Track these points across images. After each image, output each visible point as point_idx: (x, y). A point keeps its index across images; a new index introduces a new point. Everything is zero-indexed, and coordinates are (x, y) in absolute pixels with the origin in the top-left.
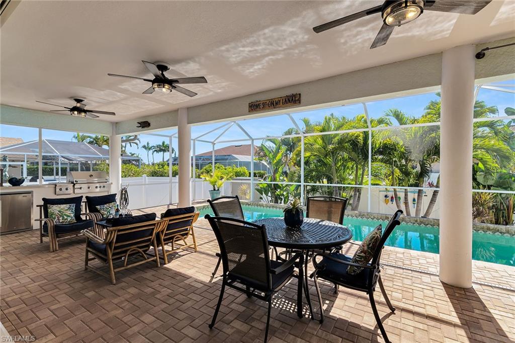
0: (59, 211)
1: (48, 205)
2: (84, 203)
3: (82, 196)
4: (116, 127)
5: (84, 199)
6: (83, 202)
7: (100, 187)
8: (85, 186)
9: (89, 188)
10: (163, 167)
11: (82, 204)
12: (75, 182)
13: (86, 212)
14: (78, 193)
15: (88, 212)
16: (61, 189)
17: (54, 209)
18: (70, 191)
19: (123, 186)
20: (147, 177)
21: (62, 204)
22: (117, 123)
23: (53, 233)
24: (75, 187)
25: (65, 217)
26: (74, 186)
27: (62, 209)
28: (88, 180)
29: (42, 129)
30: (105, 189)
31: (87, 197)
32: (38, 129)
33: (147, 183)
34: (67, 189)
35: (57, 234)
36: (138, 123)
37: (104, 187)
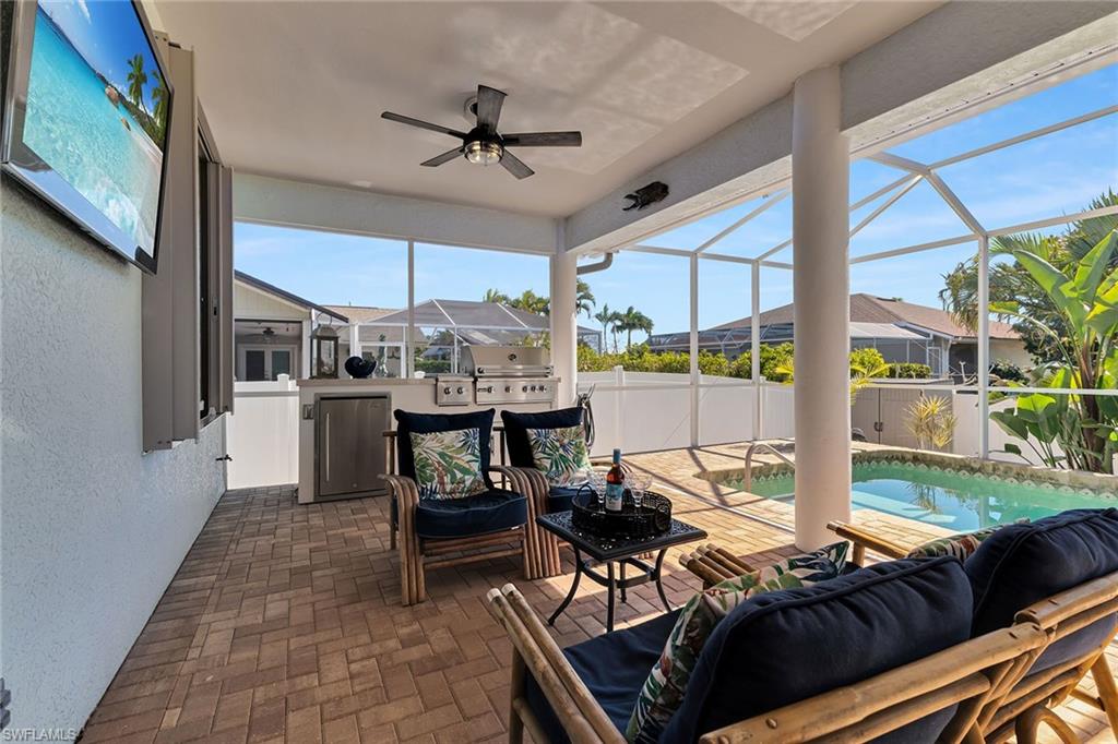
0: (442, 455)
1: (413, 434)
2: (499, 432)
3: (493, 411)
4: (565, 230)
5: (498, 421)
6: (495, 429)
7: (533, 389)
8: (498, 384)
9: (507, 389)
10: (640, 357)
11: (492, 433)
12: (477, 374)
13: (503, 463)
14: (485, 401)
15: (508, 463)
16: (447, 391)
17: (429, 446)
18: (467, 396)
19: (581, 390)
20: (624, 372)
21: (447, 430)
22: (567, 219)
23: (410, 537)
24: (479, 385)
25: (459, 475)
26: (475, 383)
27: (448, 447)
28: (503, 368)
29: (415, 244)
30: (544, 395)
31: (505, 414)
32: (407, 243)
33: (624, 385)
34: (459, 391)
35: (422, 540)
36: (627, 197)
37: (542, 388)
